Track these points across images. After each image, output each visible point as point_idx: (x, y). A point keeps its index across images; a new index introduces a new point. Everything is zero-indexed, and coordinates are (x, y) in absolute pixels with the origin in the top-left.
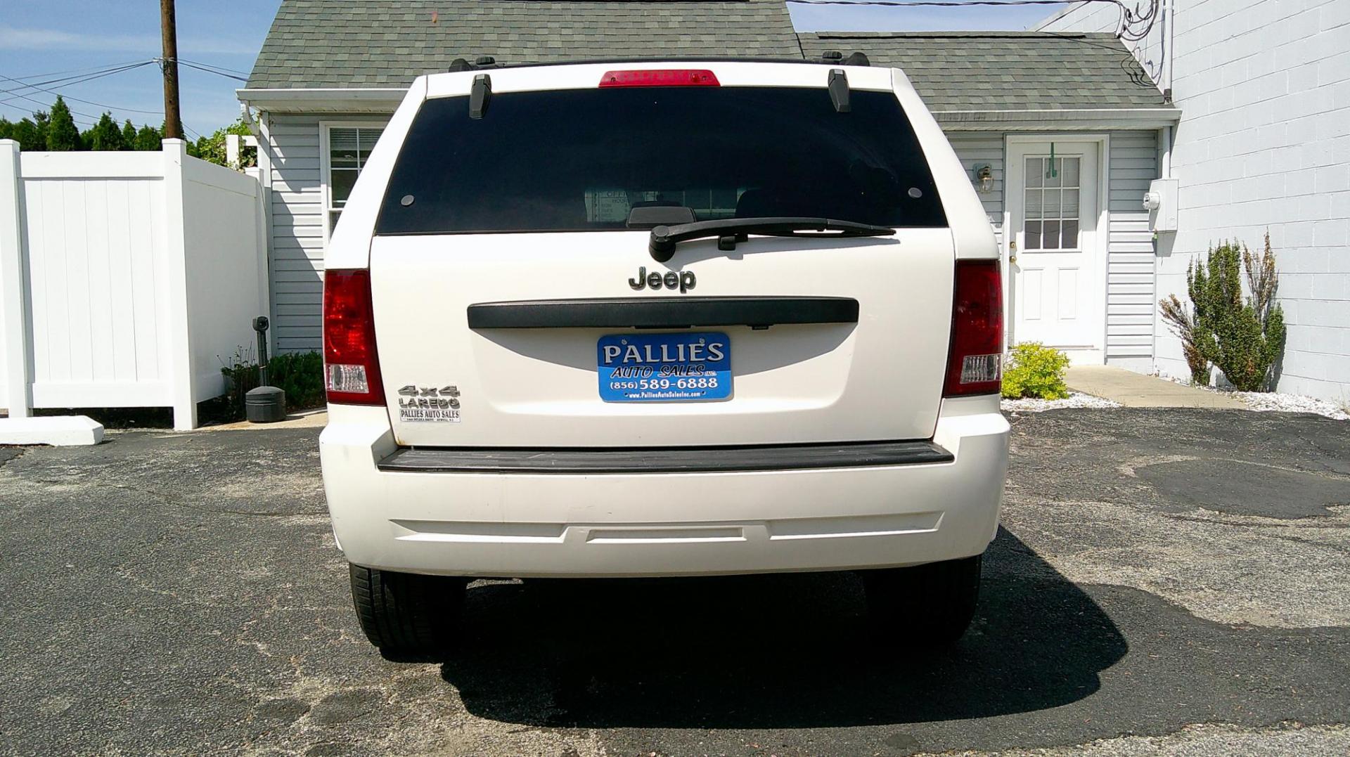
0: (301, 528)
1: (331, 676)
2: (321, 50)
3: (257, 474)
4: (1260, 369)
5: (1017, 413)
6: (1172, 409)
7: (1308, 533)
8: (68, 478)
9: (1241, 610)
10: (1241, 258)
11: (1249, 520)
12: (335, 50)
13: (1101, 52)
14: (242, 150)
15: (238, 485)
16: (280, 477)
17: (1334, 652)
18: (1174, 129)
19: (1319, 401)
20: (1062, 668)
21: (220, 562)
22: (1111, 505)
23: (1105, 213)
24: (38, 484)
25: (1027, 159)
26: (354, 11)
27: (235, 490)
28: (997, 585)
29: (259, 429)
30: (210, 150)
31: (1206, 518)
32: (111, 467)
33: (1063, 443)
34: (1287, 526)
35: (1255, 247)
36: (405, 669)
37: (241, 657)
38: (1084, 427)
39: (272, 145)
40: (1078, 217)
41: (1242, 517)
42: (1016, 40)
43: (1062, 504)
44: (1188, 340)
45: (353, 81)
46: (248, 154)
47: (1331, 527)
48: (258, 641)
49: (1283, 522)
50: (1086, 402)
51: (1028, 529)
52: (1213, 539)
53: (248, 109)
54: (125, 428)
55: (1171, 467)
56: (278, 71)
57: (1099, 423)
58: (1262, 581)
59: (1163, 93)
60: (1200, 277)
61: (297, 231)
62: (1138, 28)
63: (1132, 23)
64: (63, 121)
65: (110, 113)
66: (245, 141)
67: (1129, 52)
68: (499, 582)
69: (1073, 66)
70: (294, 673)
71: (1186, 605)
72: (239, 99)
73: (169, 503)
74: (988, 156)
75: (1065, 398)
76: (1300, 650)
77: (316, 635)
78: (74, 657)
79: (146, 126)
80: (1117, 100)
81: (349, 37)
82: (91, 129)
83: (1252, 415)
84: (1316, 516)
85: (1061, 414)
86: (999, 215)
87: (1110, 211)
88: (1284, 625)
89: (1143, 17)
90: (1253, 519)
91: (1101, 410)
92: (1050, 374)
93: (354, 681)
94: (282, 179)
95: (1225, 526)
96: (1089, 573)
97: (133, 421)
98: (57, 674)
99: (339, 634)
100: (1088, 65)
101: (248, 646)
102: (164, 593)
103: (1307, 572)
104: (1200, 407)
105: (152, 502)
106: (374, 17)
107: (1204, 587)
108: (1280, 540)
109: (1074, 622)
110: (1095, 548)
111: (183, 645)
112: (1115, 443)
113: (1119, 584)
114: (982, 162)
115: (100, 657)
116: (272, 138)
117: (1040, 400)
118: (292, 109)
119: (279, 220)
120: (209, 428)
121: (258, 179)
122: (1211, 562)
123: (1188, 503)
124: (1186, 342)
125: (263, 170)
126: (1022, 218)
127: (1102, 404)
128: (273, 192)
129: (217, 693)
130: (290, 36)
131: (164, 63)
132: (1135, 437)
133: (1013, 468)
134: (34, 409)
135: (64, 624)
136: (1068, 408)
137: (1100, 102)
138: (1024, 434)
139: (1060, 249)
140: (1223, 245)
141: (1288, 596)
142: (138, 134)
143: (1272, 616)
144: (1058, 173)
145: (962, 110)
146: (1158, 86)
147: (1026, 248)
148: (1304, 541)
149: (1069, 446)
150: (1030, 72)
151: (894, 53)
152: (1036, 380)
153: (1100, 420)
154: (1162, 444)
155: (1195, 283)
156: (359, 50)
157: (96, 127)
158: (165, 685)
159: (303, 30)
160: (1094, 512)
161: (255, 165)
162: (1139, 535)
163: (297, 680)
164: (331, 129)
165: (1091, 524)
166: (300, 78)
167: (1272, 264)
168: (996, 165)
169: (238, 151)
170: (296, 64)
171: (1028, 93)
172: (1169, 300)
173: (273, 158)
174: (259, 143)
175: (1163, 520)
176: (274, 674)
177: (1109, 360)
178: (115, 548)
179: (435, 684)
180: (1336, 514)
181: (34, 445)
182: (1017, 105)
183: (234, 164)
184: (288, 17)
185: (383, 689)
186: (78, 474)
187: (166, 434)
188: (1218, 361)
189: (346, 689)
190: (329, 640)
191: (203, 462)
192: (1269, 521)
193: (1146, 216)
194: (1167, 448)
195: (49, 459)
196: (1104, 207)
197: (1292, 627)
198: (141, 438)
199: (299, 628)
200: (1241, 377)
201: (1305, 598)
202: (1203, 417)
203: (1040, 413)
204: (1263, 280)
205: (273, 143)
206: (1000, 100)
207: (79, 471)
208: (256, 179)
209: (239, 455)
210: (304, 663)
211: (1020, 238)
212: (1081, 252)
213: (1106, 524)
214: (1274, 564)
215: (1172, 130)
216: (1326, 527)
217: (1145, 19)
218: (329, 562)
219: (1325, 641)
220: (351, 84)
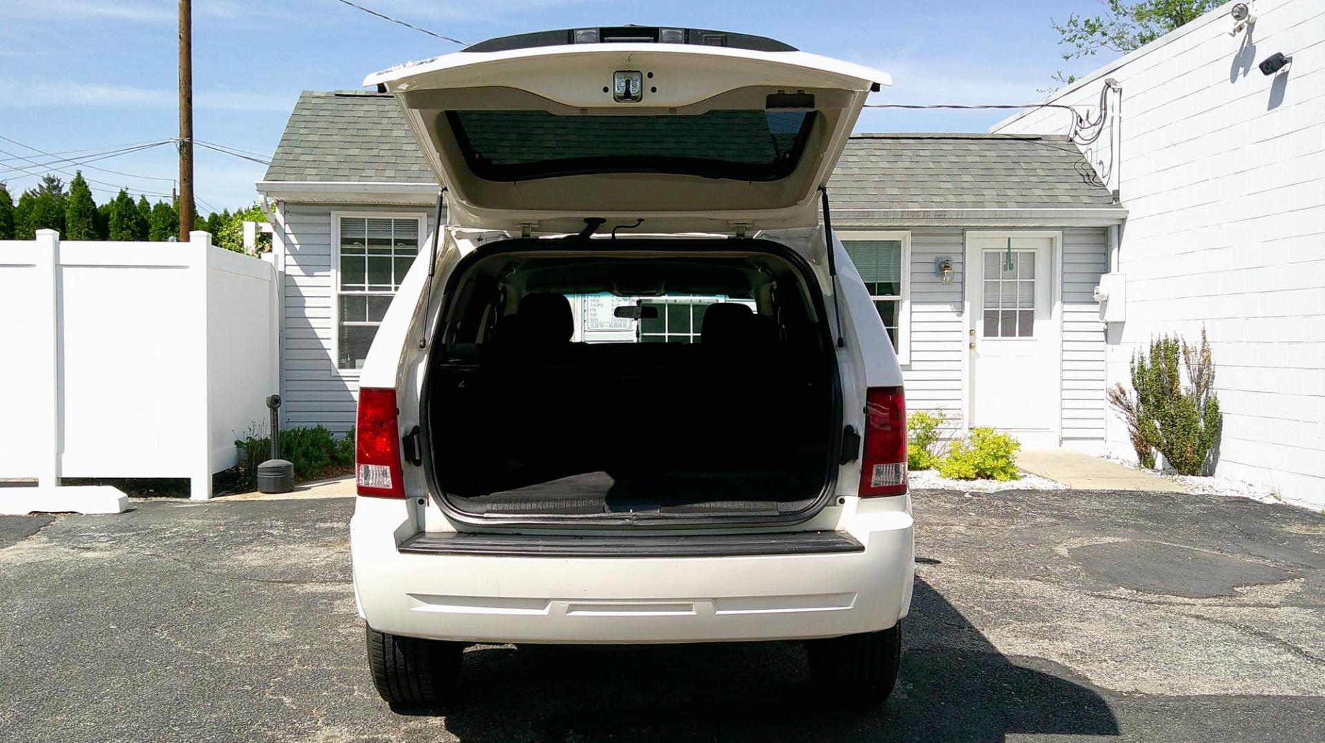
0: (314, 595)
1: (348, 726)
2: (335, 145)
3: (271, 543)
4: (1198, 454)
5: (970, 494)
6: (1114, 492)
7: (1211, 611)
8: (99, 545)
9: (1135, 679)
10: (1181, 350)
11: (1162, 599)
12: (348, 145)
13: (1056, 153)
14: (258, 236)
15: (254, 554)
16: (292, 546)
17: (1205, 716)
18: (1121, 228)
19: (1252, 486)
20: (970, 727)
21: (246, 626)
22: (1041, 583)
23: (1058, 304)
24: (73, 551)
25: (986, 253)
26: (365, 108)
27: (252, 558)
28: (927, 655)
29: (269, 499)
30: (228, 235)
31: (1123, 597)
32: (138, 535)
33: (1009, 524)
34: (1194, 605)
35: (1192, 340)
36: (411, 721)
37: (270, 709)
38: (1030, 509)
39: (287, 232)
40: (1033, 307)
41: (1157, 596)
42: (976, 141)
43: (997, 581)
44: (1134, 426)
45: (364, 175)
46: (264, 238)
47: (1234, 606)
48: (284, 695)
49: (1191, 601)
50: (1036, 484)
51: (963, 605)
52: (1125, 616)
53: (265, 199)
54: (145, 497)
55: (1103, 548)
56: (295, 164)
57: (1044, 504)
58: (1159, 654)
59: (1111, 193)
60: (1142, 367)
61: (308, 313)
62: (1088, 133)
63: (1083, 128)
64: (83, 196)
65: (127, 189)
66: (261, 228)
67: (1081, 154)
68: (491, 647)
69: (1029, 166)
70: (316, 723)
71: (1088, 674)
72: (258, 190)
73: (194, 570)
74: (948, 249)
75: (1017, 479)
76: (1176, 714)
77: (334, 691)
78: (127, 707)
79: (160, 201)
80: (1069, 200)
81: (360, 133)
82: (108, 203)
83: (1188, 498)
84: (1222, 596)
85: (1011, 495)
86: (960, 305)
87: (1064, 302)
88: (1169, 693)
89: (1093, 123)
90: (1166, 598)
91: (1048, 492)
92: (1002, 457)
93: (368, 731)
94: (296, 264)
95: (1140, 604)
96: (1010, 645)
97: (153, 491)
98: (115, 721)
99: (354, 690)
100: (1043, 166)
101: (276, 700)
102: (199, 652)
103: (1201, 647)
104: (1141, 489)
105: (179, 569)
106: (384, 114)
107: (1107, 658)
108: (1184, 618)
109: (987, 688)
110: (1019, 623)
111: (220, 698)
112: (1056, 524)
113: (1033, 655)
114: (945, 255)
115: (150, 707)
116: (287, 225)
117: (993, 481)
118: (306, 199)
119: (291, 301)
120: (222, 498)
121: (273, 264)
122: (1119, 636)
123: (1111, 582)
124: (1132, 428)
125: (278, 256)
126: (981, 308)
127: (1049, 486)
128: (286, 276)
129: (253, 739)
130: (306, 131)
131: (180, 143)
132: (1075, 518)
133: (959, 547)
134: (62, 478)
135: (115, 679)
136: (1019, 489)
137: (1054, 202)
138: (974, 514)
139: (1017, 337)
140: (1163, 338)
141: (1180, 667)
142: (152, 209)
143: (1161, 685)
144: (1014, 267)
145: (924, 208)
146: (1107, 187)
147: (985, 335)
148: (1205, 619)
149: (1013, 527)
150: (990, 172)
151: (863, 153)
152: (990, 463)
153: (1046, 502)
154: (1096, 524)
155: (1138, 373)
156: (370, 146)
157: (113, 201)
158: (208, 731)
159: (318, 125)
160: (1025, 589)
161: (270, 251)
162: (1060, 611)
163: (319, 729)
164: (342, 218)
165: (1019, 600)
166: (314, 172)
167: (1208, 357)
168: (958, 259)
169: (254, 237)
170: (311, 158)
171: (986, 192)
172: (1115, 388)
173: (287, 244)
174: (275, 230)
175: (1085, 598)
176: (300, 724)
177: (1064, 442)
178: (151, 611)
179: (436, 734)
180: (1241, 594)
181: (64, 513)
182: (975, 204)
183: (251, 249)
184: (304, 112)
185: (392, 737)
186: (107, 541)
187: (183, 503)
188: (1160, 447)
189: (361, 737)
190: (345, 695)
191: (221, 531)
192: (1180, 599)
193: (1096, 308)
194: (1102, 528)
195: (80, 527)
196: (1057, 299)
197: (1175, 694)
198: (161, 507)
199: (319, 685)
200: (1181, 462)
201: (1193, 670)
202: (1142, 500)
203: (992, 494)
204: (1201, 372)
205: (288, 230)
206: (960, 199)
207: (109, 539)
208: (271, 264)
209: (253, 525)
210: (325, 715)
211: (980, 326)
212: (1036, 340)
213: (1033, 600)
214: (1174, 639)
215: (1120, 228)
216: (1229, 606)
217: (1094, 125)
218: (341, 626)
219: (1200, 707)
220: (362, 178)
